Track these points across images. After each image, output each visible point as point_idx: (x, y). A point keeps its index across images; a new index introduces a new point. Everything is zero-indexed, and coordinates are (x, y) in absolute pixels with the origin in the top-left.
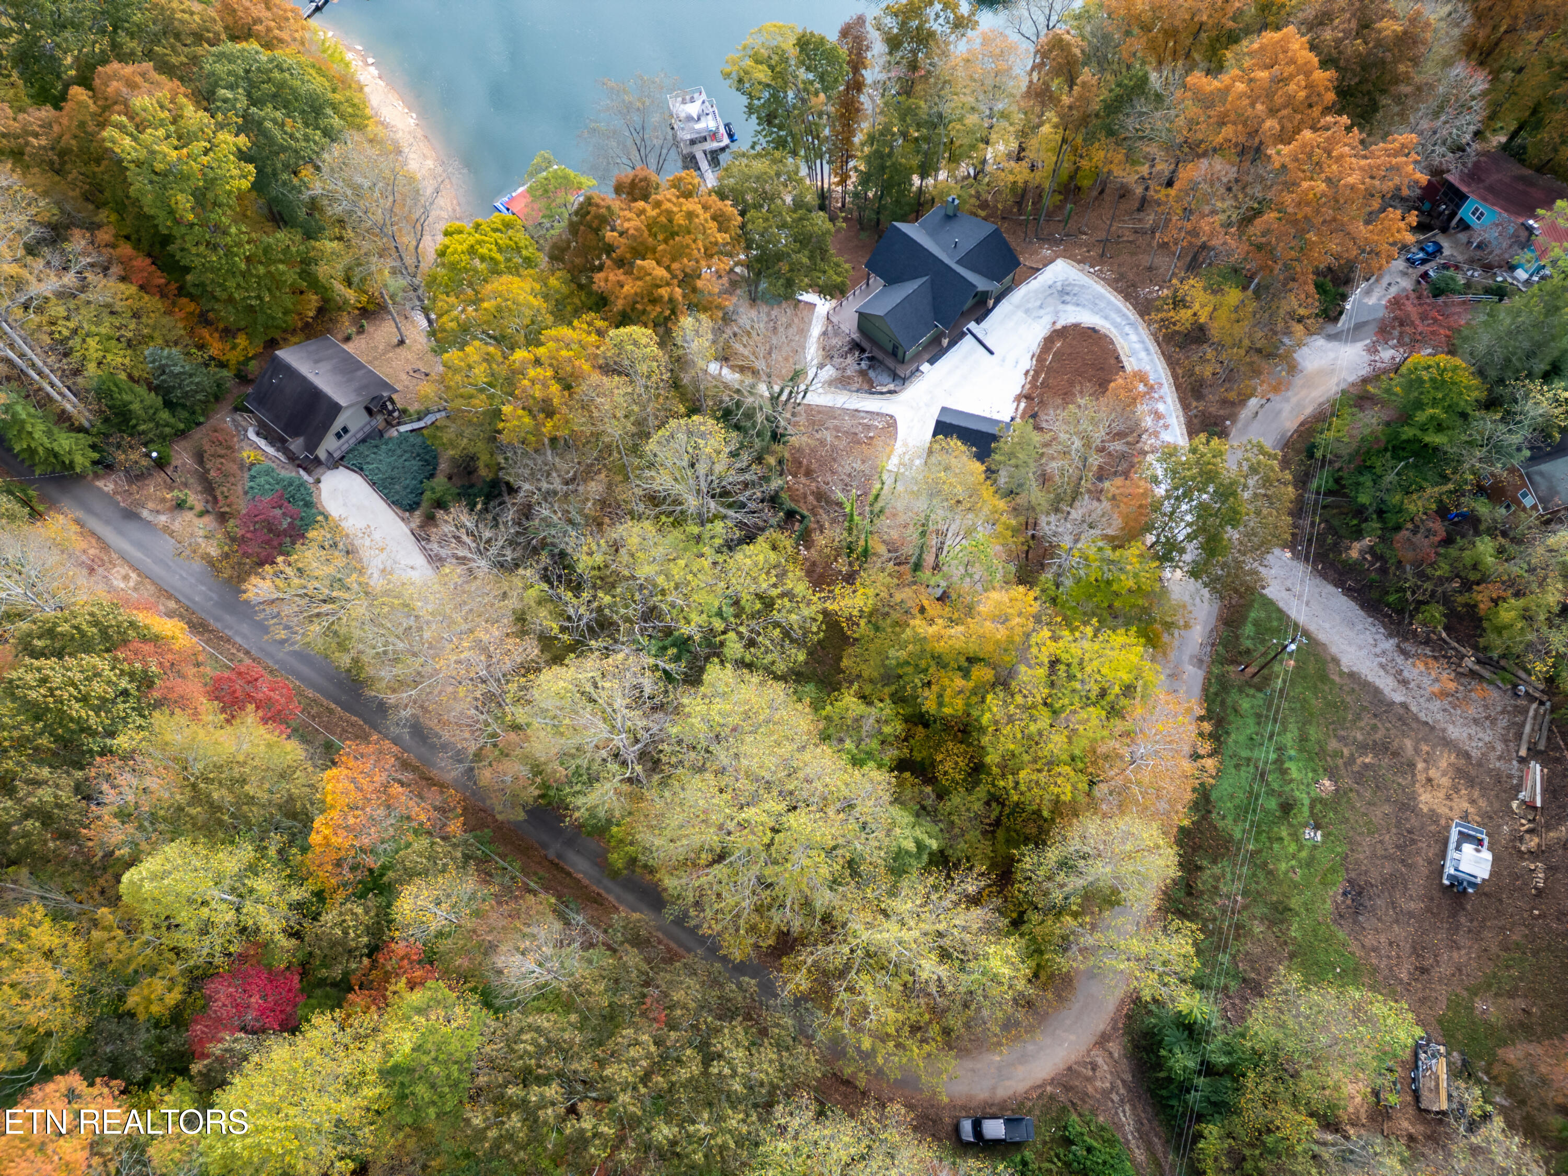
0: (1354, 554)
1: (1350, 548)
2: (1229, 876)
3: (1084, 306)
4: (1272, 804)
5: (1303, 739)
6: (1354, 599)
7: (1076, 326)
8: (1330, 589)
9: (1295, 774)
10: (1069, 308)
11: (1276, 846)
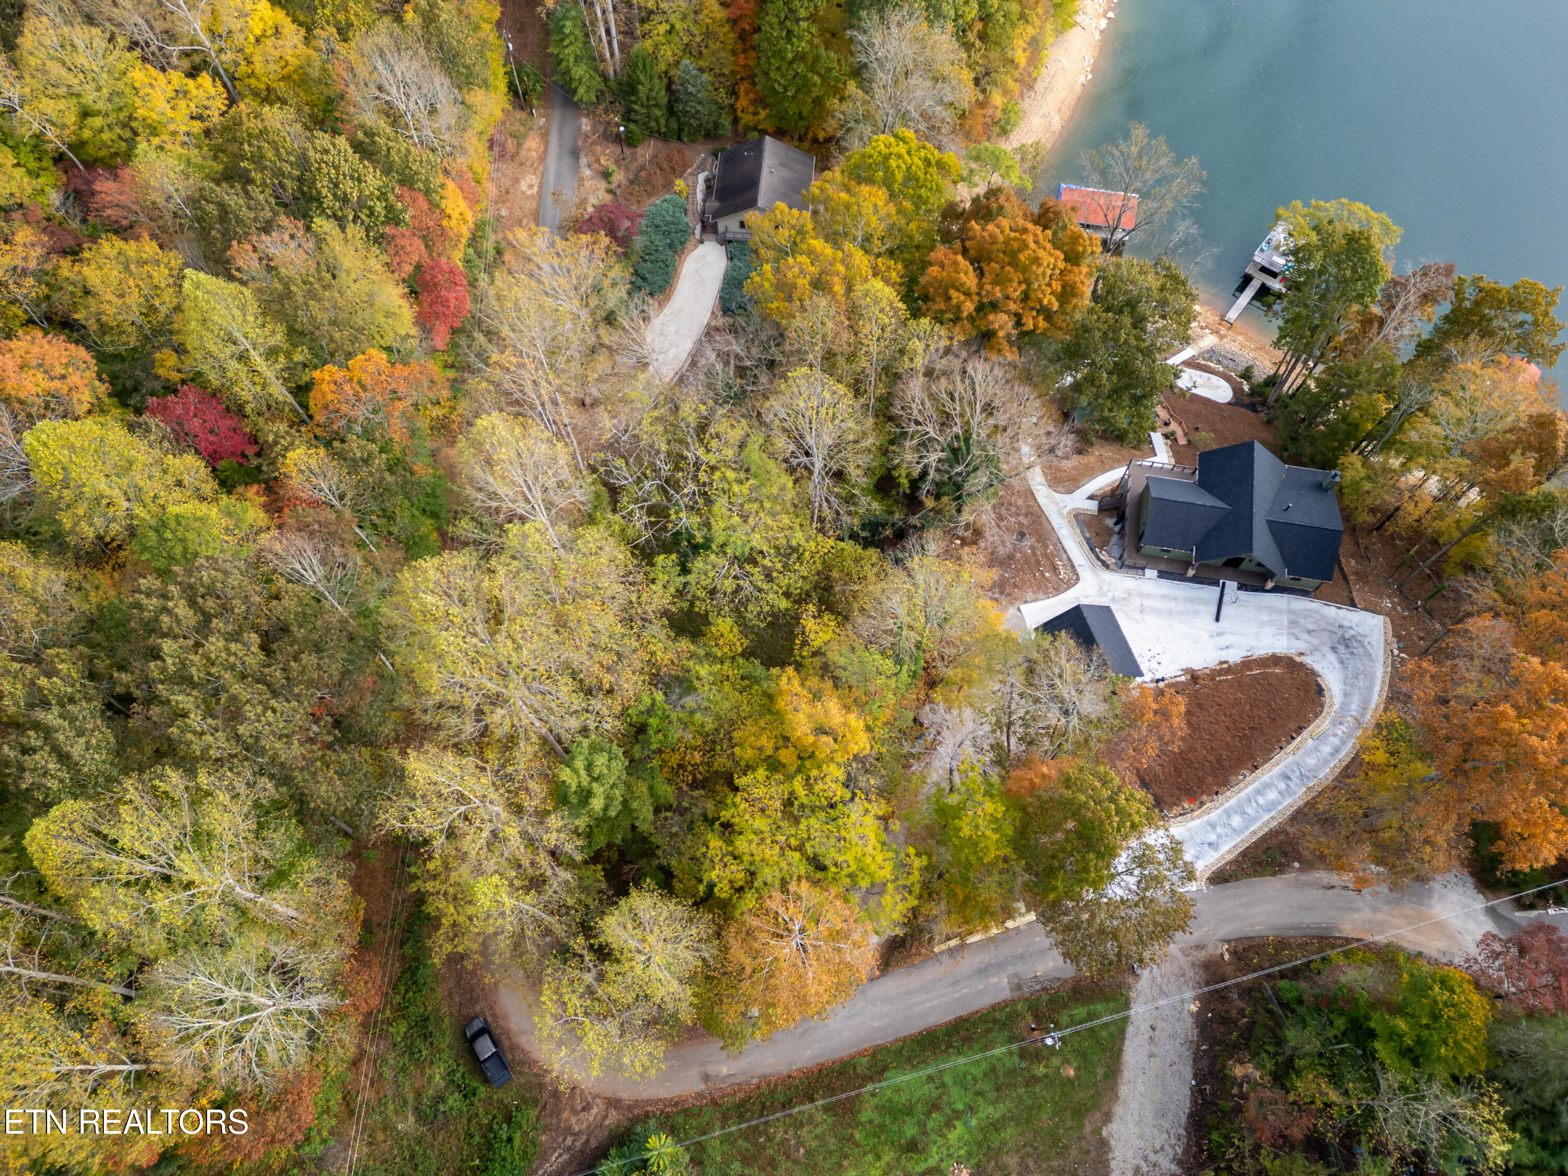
0: (1239, 1071)
1: (1242, 1063)
2: (819, 1131)
3: (1345, 668)
4: (911, 1130)
5: (996, 1126)
6: (1194, 1102)
7: (1314, 674)
8: (1188, 1072)
9: (953, 1136)
10: (1332, 657)
11: (870, 1157)
